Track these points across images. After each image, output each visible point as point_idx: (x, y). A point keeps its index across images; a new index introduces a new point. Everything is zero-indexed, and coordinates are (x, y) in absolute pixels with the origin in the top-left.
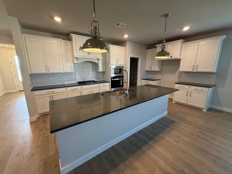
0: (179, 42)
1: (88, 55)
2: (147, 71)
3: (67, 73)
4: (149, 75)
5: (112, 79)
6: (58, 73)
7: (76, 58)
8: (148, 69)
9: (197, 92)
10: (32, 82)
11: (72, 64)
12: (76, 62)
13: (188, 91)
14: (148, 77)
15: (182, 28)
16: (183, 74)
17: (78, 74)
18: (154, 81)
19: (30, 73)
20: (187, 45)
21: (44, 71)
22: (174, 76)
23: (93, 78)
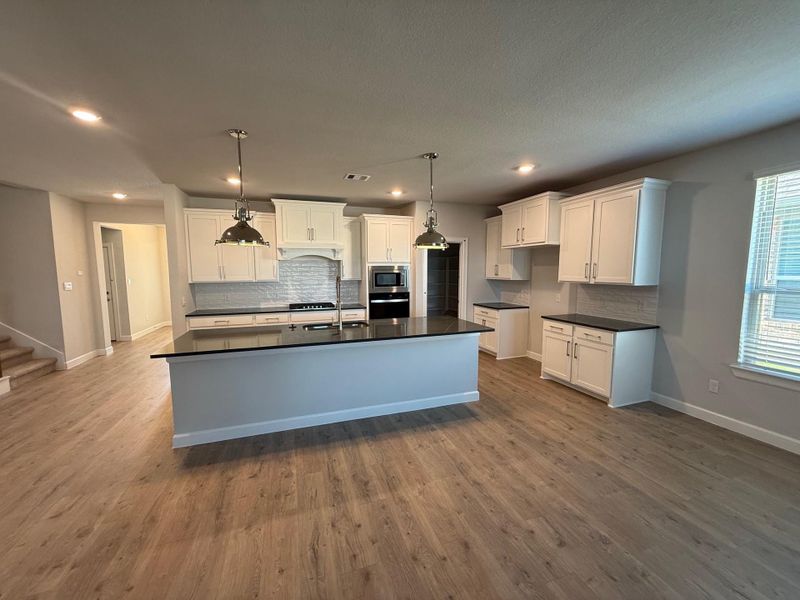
0: (545, 200)
1: (309, 241)
2: (491, 281)
3: (264, 283)
4: (502, 293)
5: (373, 301)
6: (244, 283)
7: (280, 249)
8: (491, 275)
9: (591, 344)
10: (195, 301)
11: (276, 263)
12: (280, 258)
13: (570, 340)
14: (499, 298)
15: (517, 168)
16: (580, 290)
17: (293, 285)
18: (498, 309)
19: (190, 282)
20: (571, 207)
21: (216, 279)
22: (559, 295)
23: (330, 297)
